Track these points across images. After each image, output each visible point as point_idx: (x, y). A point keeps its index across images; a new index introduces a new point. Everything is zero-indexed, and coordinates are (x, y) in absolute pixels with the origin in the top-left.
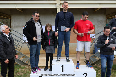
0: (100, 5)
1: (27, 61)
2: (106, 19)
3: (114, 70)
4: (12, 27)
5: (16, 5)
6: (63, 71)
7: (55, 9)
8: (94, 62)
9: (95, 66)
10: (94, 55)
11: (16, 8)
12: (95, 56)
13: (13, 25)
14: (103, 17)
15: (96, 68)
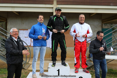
0: (96, 10)
2: (102, 24)
3: (108, 74)
4: (8, 30)
5: (13, 8)
7: (52, 13)
8: (90, 66)
9: (90, 70)
10: (90, 59)
11: (13, 11)
13: (9, 29)
14: (99, 22)
15: (91, 72)
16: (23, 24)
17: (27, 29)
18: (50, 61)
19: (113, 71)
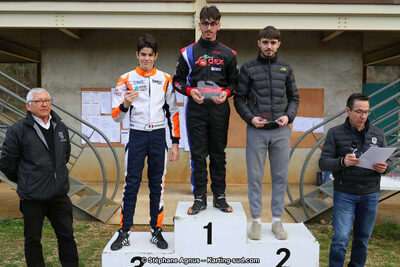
0: (342, 20)
1: (92, 209)
3: (381, 242)
5: (59, 18)
6: (209, 242)
7: (192, 32)
8: (318, 212)
9: (319, 226)
10: (321, 188)
11: (60, 25)
12: (321, 192)
14: (353, 60)
15: (323, 232)
16: (95, 69)
17: (107, 87)
18: (185, 196)
19: (396, 229)
